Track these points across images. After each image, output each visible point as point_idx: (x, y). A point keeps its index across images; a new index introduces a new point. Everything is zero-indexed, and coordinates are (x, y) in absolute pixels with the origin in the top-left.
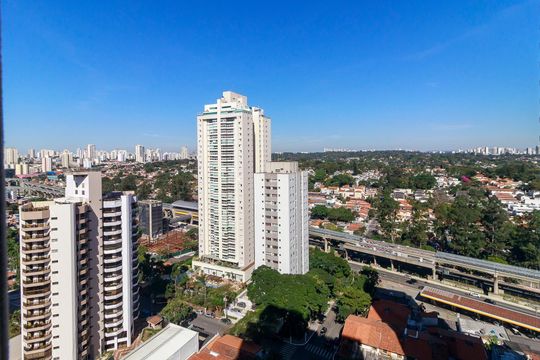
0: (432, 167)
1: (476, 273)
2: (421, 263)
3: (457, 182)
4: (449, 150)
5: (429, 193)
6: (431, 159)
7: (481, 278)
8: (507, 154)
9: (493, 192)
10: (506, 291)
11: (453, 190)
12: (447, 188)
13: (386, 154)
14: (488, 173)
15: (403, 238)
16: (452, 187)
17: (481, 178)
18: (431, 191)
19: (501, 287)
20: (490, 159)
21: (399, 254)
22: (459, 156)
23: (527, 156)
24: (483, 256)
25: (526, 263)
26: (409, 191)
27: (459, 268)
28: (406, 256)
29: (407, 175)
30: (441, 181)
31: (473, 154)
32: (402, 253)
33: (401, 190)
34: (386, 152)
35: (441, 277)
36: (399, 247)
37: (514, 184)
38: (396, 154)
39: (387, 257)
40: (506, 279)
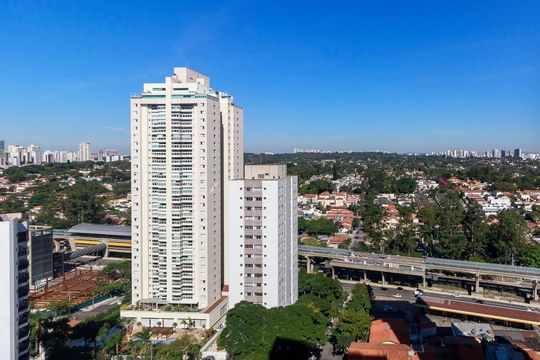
0: (411, 170)
1: (460, 274)
2: (413, 272)
3: (436, 185)
4: (423, 152)
5: (411, 197)
6: (408, 162)
7: (464, 278)
8: (471, 156)
9: (466, 194)
10: (485, 288)
11: (432, 192)
12: (427, 192)
13: (364, 156)
14: (459, 175)
15: (391, 247)
16: (431, 190)
17: (455, 181)
18: (413, 195)
19: (481, 285)
20: (458, 161)
21: (391, 265)
22: (433, 158)
23: (486, 158)
24: (464, 256)
25: (498, 259)
26: (392, 196)
27: (445, 272)
28: (397, 266)
29: (389, 179)
30: (421, 183)
31: (444, 156)
32: (393, 264)
33: (385, 195)
34: (364, 154)
35: (430, 283)
36: (389, 257)
37: (482, 186)
38: (373, 155)
39: (378, 269)
40: (484, 277)
